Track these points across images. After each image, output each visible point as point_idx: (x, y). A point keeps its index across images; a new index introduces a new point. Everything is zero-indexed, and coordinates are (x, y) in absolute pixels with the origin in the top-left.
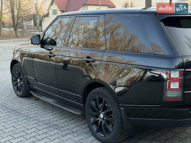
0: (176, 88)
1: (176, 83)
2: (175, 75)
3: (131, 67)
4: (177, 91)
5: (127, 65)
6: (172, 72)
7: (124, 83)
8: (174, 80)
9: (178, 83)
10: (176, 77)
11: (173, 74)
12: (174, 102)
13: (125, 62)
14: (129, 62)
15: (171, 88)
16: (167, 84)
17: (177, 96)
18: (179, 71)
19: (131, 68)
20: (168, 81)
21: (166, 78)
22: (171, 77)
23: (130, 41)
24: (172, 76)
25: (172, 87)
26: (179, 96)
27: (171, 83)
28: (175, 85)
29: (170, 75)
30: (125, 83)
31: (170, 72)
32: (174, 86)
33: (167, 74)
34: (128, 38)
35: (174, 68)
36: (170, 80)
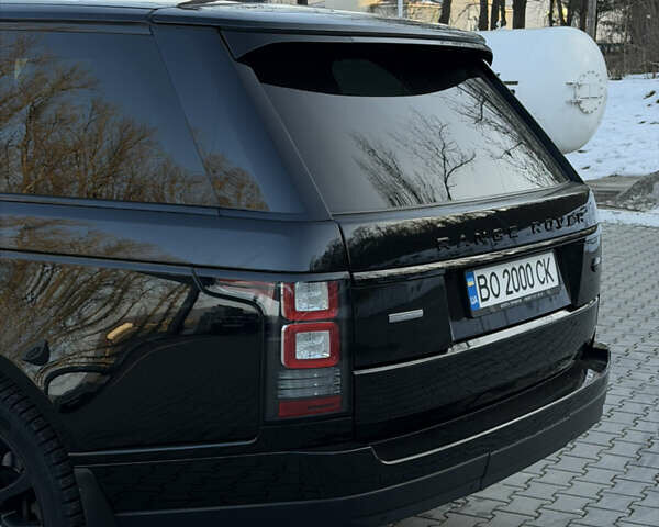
0: (318, 356)
1: (319, 336)
2: (311, 300)
3: (131, 272)
4: (325, 372)
5: (110, 265)
6: (297, 285)
7: (88, 354)
8: (310, 322)
9: (328, 332)
10: (317, 309)
11: (305, 295)
12: (315, 419)
13: (101, 250)
14: (118, 248)
15: (298, 357)
16: (280, 342)
17: (323, 392)
18: (329, 281)
19: (132, 276)
20: (284, 327)
21: (277, 314)
22: (297, 309)
23: (118, 155)
24: (302, 305)
25: (302, 353)
26: (332, 391)
27: (298, 334)
28: (314, 347)
29: (291, 300)
30: (91, 354)
31: (293, 287)
32: (312, 348)
33: (277, 297)
34: (110, 137)
35: (307, 269)
36: (293, 322)
